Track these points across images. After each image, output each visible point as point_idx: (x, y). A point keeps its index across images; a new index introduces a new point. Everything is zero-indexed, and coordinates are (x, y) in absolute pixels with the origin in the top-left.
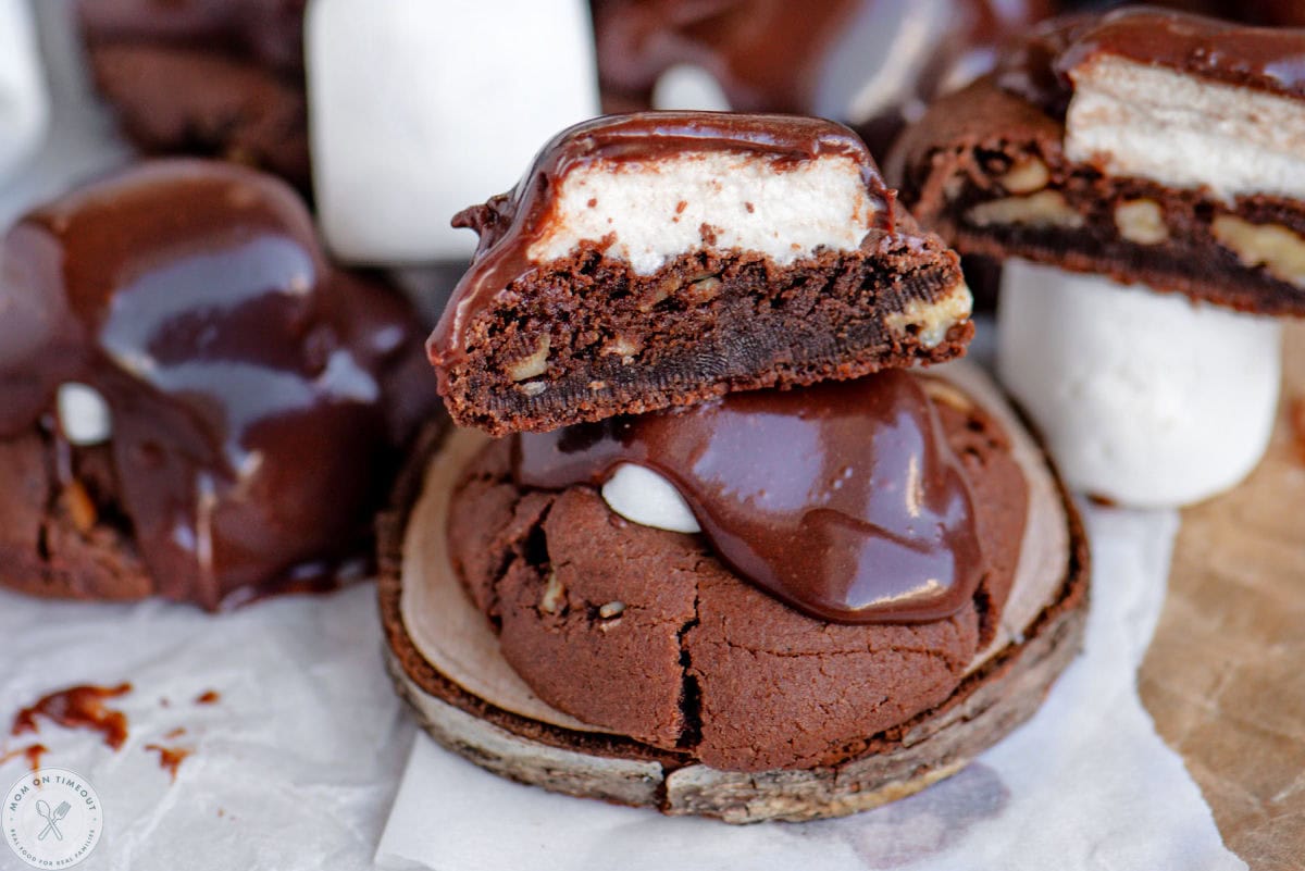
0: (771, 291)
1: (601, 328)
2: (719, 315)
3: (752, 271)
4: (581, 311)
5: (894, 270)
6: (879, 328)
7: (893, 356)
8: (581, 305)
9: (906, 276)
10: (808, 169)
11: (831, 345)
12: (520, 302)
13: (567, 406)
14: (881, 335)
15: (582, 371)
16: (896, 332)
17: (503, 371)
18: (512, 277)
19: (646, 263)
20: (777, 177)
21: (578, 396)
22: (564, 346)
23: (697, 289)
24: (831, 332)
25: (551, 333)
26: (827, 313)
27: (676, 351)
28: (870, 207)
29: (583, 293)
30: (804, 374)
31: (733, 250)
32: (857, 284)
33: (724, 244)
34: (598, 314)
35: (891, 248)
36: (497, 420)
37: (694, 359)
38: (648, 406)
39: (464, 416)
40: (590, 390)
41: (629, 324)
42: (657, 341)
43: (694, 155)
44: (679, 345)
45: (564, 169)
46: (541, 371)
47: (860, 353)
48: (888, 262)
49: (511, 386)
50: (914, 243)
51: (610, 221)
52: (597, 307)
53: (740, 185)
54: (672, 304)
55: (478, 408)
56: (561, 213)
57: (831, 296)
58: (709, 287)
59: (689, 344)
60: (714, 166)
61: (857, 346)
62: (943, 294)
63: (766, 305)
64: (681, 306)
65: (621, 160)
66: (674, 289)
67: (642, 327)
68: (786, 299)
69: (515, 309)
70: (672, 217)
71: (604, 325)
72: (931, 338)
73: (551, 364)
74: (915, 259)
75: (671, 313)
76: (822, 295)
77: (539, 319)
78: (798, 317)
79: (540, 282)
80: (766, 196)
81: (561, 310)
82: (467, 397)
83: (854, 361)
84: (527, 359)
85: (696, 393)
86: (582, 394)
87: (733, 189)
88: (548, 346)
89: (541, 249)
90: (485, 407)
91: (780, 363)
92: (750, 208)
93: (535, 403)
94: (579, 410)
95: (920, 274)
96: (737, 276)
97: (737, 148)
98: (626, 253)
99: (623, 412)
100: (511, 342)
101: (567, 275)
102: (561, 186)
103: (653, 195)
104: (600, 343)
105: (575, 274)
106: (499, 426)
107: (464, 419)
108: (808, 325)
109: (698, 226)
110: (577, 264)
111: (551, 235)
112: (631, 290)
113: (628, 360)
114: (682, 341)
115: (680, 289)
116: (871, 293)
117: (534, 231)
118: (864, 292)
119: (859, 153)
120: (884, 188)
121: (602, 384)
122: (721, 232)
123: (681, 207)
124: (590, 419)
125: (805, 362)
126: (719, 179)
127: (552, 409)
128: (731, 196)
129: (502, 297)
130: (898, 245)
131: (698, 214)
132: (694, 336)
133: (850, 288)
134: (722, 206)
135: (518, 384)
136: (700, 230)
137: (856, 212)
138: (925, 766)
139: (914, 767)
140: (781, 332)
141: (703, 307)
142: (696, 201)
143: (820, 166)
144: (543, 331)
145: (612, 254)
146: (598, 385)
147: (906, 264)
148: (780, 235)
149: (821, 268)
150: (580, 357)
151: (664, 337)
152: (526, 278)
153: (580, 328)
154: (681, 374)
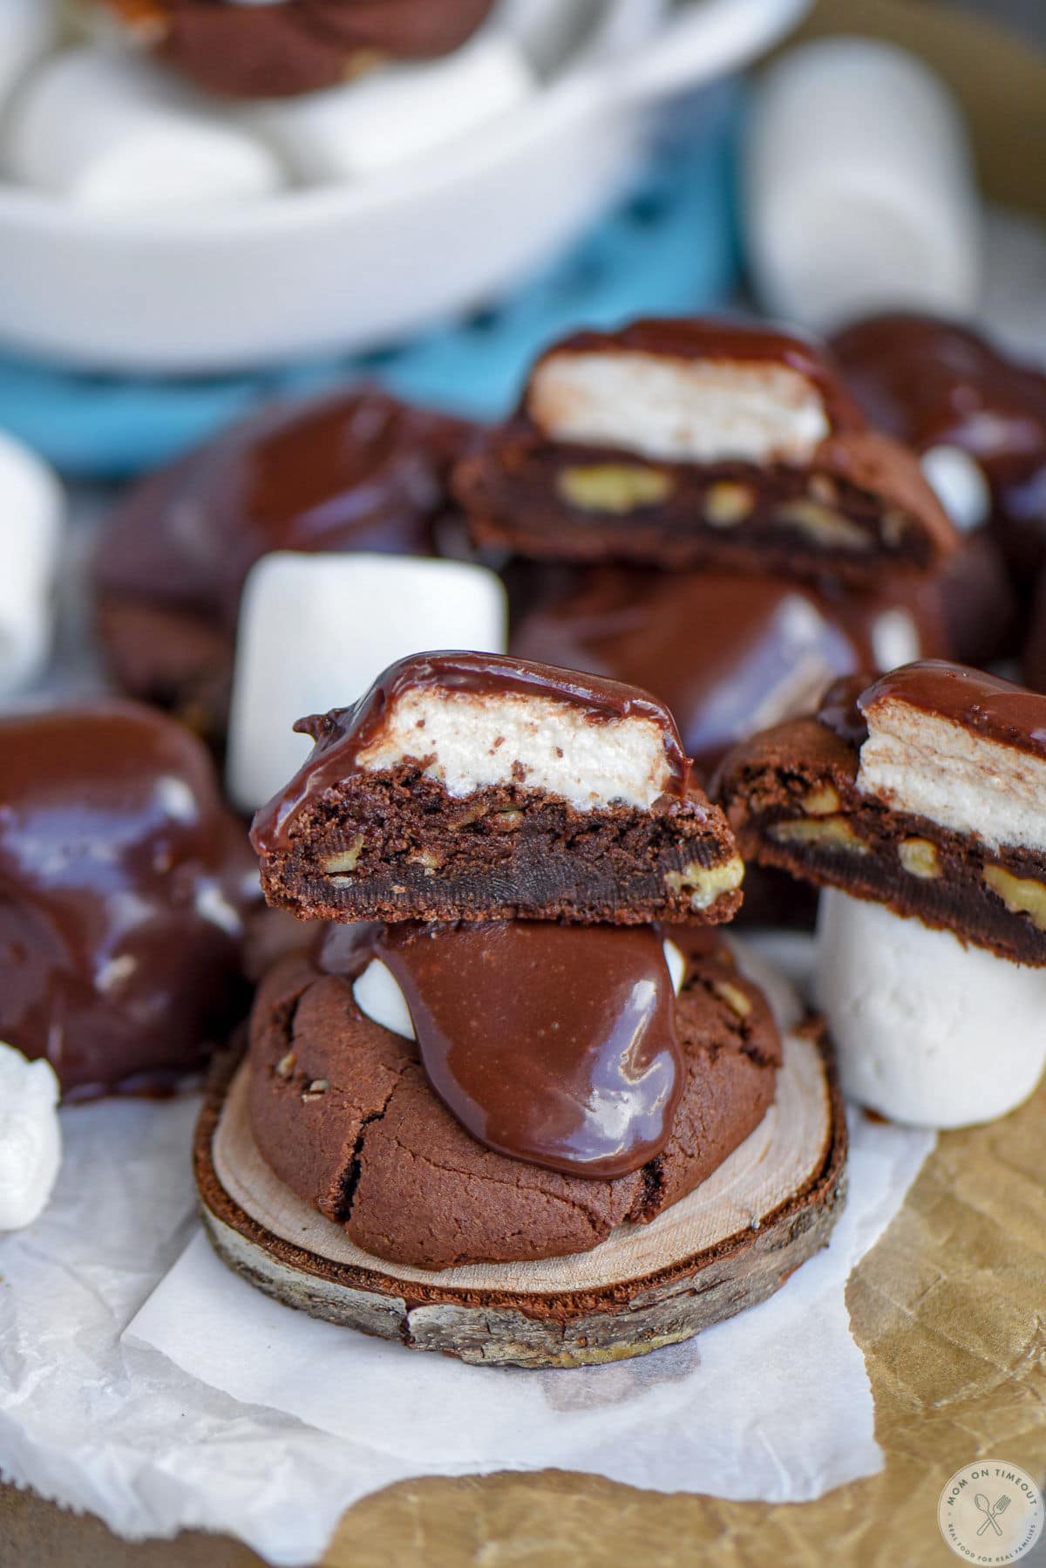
0: (567, 832)
1: (410, 838)
2: (517, 845)
3: (553, 812)
4: (395, 820)
5: (679, 832)
6: (657, 883)
7: (666, 911)
8: (396, 814)
9: (688, 840)
10: (617, 726)
11: (612, 892)
12: (342, 802)
13: (369, 903)
14: (659, 890)
15: (387, 875)
16: (672, 889)
17: (317, 861)
18: (338, 777)
19: (459, 787)
20: (589, 729)
21: (380, 897)
22: (375, 849)
23: (501, 818)
24: (614, 879)
25: (365, 834)
26: (613, 861)
27: (473, 870)
28: (666, 770)
29: (400, 804)
30: (584, 912)
31: (539, 790)
32: (646, 840)
33: (531, 783)
34: (410, 825)
35: (680, 812)
36: (304, 905)
37: (487, 881)
38: (441, 916)
39: (276, 896)
40: (391, 893)
41: (436, 839)
42: (458, 859)
43: (518, 696)
44: (477, 866)
45: (401, 688)
46: (351, 868)
47: (637, 902)
48: (675, 825)
49: (322, 876)
50: (702, 812)
51: (434, 742)
52: (410, 819)
53: (554, 731)
54: (477, 828)
55: (289, 892)
56: (392, 727)
57: (620, 847)
58: (513, 818)
59: (486, 866)
60: (534, 709)
61: (636, 896)
62: (718, 861)
63: (561, 845)
64: (485, 831)
65: (453, 689)
66: (482, 814)
67: (447, 844)
68: (579, 842)
69: (336, 807)
70: (490, 748)
71: (413, 836)
72: (703, 900)
73: (361, 862)
74: (699, 827)
75: (476, 836)
76: (612, 844)
77: (357, 821)
78: (587, 860)
79: (363, 787)
80: (576, 745)
81: (378, 815)
82: (281, 878)
83: (631, 909)
84: (340, 854)
85: (485, 912)
86: (383, 895)
87: (547, 733)
88: (361, 845)
89: (368, 757)
90: (296, 890)
91: (565, 899)
92: (560, 753)
93: (341, 896)
94: (379, 910)
95: (701, 841)
96: (539, 813)
97: (557, 696)
98: (443, 775)
99: (417, 918)
100: (328, 836)
101: (388, 785)
102: (396, 703)
103: (476, 727)
104: (406, 852)
105: (395, 785)
106: (305, 911)
107: (274, 899)
108: (595, 869)
109: (512, 762)
110: (398, 777)
111: (379, 746)
112: (443, 808)
113: (429, 872)
114: (480, 863)
115: (486, 815)
116: (656, 850)
117: (366, 739)
118: (649, 848)
119: (666, 720)
120: (681, 755)
121: (403, 889)
122: (531, 771)
123: (499, 742)
124: (387, 919)
125: (587, 902)
126: (537, 722)
127: (354, 904)
128: (544, 739)
129: (330, 794)
130: (687, 811)
131: (512, 751)
132: (491, 860)
133: (637, 842)
134: (535, 747)
135: (328, 876)
136: (512, 766)
137: (653, 774)
138: (653, 1330)
139: (641, 1329)
140: (569, 871)
141: (504, 836)
142: (513, 739)
143: (629, 726)
144: (358, 831)
145: (431, 773)
146: (399, 889)
147: (691, 829)
148: (583, 782)
149: (615, 819)
150: (387, 861)
151: (466, 856)
152: (350, 781)
153: (391, 834)
154: (474, 893)
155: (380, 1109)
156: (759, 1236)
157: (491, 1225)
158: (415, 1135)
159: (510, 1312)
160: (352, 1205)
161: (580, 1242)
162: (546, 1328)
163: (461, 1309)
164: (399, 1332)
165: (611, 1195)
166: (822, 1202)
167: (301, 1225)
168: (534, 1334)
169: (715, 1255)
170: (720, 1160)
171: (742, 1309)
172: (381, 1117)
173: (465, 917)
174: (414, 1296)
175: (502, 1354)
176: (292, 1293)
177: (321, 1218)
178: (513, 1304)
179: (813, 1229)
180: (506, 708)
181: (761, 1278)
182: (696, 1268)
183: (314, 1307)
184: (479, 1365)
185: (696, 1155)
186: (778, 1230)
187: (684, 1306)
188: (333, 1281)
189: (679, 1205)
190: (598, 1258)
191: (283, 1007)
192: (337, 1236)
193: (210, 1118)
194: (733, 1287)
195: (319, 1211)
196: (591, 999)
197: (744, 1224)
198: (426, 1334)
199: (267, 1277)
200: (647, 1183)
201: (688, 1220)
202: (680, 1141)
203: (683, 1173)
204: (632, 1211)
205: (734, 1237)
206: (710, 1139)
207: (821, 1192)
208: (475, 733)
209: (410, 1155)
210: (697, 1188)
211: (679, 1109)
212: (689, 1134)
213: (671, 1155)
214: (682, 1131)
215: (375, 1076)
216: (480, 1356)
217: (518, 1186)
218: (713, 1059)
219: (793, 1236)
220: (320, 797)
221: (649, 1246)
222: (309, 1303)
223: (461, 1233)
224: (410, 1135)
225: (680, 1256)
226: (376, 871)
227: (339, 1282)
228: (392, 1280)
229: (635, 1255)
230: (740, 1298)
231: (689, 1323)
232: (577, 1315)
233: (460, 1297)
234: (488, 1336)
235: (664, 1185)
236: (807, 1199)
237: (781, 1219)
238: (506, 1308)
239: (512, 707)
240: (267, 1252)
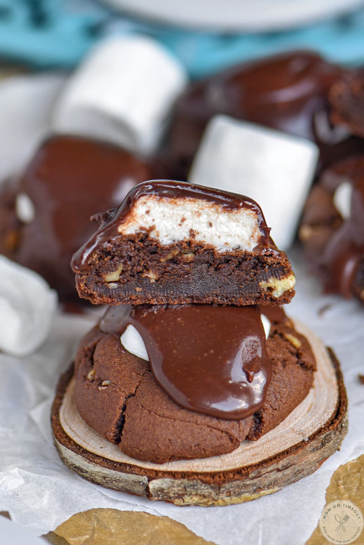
0: (215, 263)
1: (144, 266)
2: (192, 269)
3: (208, 253)
4: (136, 257)
5: (266, 263)
6: (256, 286)
7: (261, 299)
8: (137, 255)
9: (270, 266)
10: (237, 213)
11: (236, 290)
12: (112, 249)
13: (126, 296)
14: (257, 289)
15: (133, 282)
16: (263, 289)
17: (102, 276)
18: (110, 238)
19: (165, 241)
20: (224, 214)
21: (130, 292)
22: (127, 270)
23: (185, 256)
24: (237, 284)
25: (123, 264)
26: (236, 276)
27: (173, 280)
29: (139, 250)
30: (223, 300)
31: (202, 242)
32: (251, 266)
33: (198, 238)
34: (144, 259)
35: (266, 253)
36: (96, 296)
37: (179, 286)
38: (158, 302)
39: (83, 293)
40: (135, 291)
41: (155, 266)
42: (166, 275)
43: (192, 199)
44: (174, 278)
45: (138, 196)
46: (117, 279)
47: (247, 295)
48: (264, 259)
49: (104, 283)
50: (276, 253)
51: (153, 220)
52: (143, 256)
53: (208, 215)
54: (174, 261)
55: (89, 290)
56: (134, 214)
57: (239, 270)
58: (190, 256)
59: (179, 279)
60: (199, 205)
61: (247, 292)
62: (284, 276)
63: (212, 269)
64: (177, 262)
65: (162, 196)
66: (176, 254)
67: (160, 268)
68: (220, 268)
69: (110, 251)
70: (179, 223)
71: (145, 265)
72: (277, 294)
73: (121, 277)
74: (275, 260)
75: (173, 264)
76: (235, 269)
77: (119, 257)
78: (224, 276)
79: (122, 242)
80: (219, 221)
81: (129, 255)
82: (85, 284)
83: (245, 299)
84: (112, 273)
85: (178, 300)
86: (132, 292)
87: (205, 216)
88: (121, 269)
89: (124, 228)
90: (92, 290)
91: (214, 294)
92: (211, 225)
93: (113, 292)
94: (130, 299)
95: (276, 266)
96: (202, 254)
97: (209, 199)
98: (158, 236)
99: (148, 303)
100: (106, 265)
101: (133, 242)
102: (136, 203)
103: (173, 213)
104: (141, 272)
105: (136, 241)
106: (97, 299)
107: (83, 294)
108: (227, 280)
109: (189, 229)
110: (138, 237)
111: (130, 222)
112: (158, 251)
113: (153, 281)
114: (176, 277)
115: (178, 255)
116: (255, 271)
117: (122, 219)
118: (252, 270)
119: (259, 210)
121: (141, 289)
123: (183, 220)
124: (134, 303)
125: (225, 295)
126: (200, 211)
127: (119, 296)
128: (204, 218)
129: (106, 245)
130: (269, 253)
131: (189, 224)
132: (181, 276)
133: (247, 267)
134: (200, 223)
135: (107, 283)
136: (189, 231)
137: (253, 234)
138: (260, 488)
139: (255, 488)
140: (216, 281)
141: (186, 264)
142: (189, 219)
143: (242, 213)
144: (120, 262)
145: (152, 235)
146: (139, 289)
147: (271, 261)
148: (221, 238)
149: (236, 257)
150: (133, 276)
151: (169, 274)
152: (116, 239)
153: (135, 264)
154: (173, 291)
155: (134, 392)
156: (307, 445)
157: (185, 442)
158: (150, 402)
159: (195, 481)
160: (122, 435)
161: (226, 449)
162: (212, 488)
163: (172, 480)
164: (145, 492)
165: (239, 427)
166: (336, 429)
167: (100, 446)
168: (206, 491)
169: (287, 453)
170: (289, 412)
171: (301, 478)
172: (134, 395)
173: (169, 302)
174: (151, 475)
175: (192, 500)
176: (96, 477)
177: (109, 443)
178: (196, 477)
179: (332, 441)
180: (186, 205)
181: (309, 464)
182: (279, 459)
183: (106, 483)
184: (182, 506)
185: (278, 409)
186: (316, 442)
187: (274, 477)
188: (114, 470)
189: (271, 432)
190: (234, 456)
191: (89, 349)
192: (116, 450)
193: (58, 401)
194: (297, 468)
195: (107, 439)
196: (228, 339)
197: (301, 439)
198: (157, 492)
199: (85, 470)
200: (256, 422)
201: (275, 438)
202: (270, 403)
203: (272, 417)
204: (249, 435)
205: (296, 445)
206: (284, 402)
207: (335, 425)
208: (172, 216)
209: (148, 411)
210: (279, 424)
211: (269, 388)
212: (274, 400)
213: (266, 409)
214: (271, 398)
215: (131, 377)
216: (182, 502)
217: (197, 424)
218: (284, 366)
219: (323, 445)
220: (102, 246)
221: (256, 450)
222: (104, 481)
223: (172, 446)
224: (148, 403)
225: (272, 454)
226: (128, 280)
227: (117, 470)
228: (141, 468)
229: (251, 455)
230: (300, 473)
231: (277, 485)
232: (226, 481)
233: (172, 475)
234: (185, 492)
235: (263, 422)
236: (329, 428)
237: (317, 437)
238: (193, 479)
239: (189, 204)
240: (85, 459)
